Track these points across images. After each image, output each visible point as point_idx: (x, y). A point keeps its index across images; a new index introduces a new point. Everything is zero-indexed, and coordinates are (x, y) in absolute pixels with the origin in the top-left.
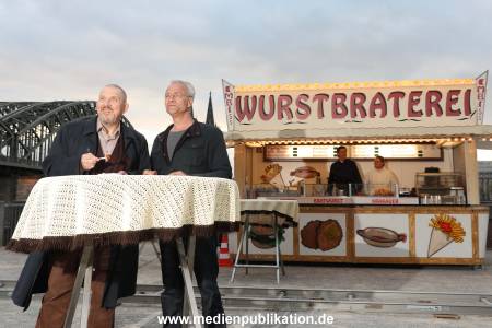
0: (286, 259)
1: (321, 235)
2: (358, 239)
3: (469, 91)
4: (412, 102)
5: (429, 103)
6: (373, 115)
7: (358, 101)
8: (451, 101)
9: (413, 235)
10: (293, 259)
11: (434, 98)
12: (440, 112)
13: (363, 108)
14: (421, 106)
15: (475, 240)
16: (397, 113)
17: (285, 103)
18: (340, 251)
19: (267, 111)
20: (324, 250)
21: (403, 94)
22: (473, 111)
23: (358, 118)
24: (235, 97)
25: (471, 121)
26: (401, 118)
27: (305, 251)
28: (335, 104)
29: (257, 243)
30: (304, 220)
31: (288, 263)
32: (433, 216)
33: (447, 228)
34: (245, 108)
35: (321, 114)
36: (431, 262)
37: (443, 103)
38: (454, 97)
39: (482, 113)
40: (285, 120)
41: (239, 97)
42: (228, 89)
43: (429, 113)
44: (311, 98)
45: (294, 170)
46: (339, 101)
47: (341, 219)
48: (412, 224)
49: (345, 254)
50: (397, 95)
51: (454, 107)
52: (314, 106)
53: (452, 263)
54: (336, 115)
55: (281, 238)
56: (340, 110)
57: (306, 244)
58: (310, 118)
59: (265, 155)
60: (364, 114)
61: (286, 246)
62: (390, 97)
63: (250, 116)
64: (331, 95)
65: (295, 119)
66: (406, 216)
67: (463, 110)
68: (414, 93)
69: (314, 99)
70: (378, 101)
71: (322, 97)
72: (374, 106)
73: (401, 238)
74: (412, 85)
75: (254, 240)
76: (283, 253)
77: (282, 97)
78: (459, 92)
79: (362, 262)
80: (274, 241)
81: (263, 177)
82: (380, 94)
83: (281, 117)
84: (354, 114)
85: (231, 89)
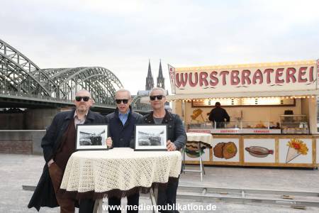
0: (206, 163)
1: (225, 151)
2: (246, 154)
3: (312, 68)
4: (278, 75)
5: (288, 75)
6: (255, 82)
7: (246, 74)
8: (301, 74)
9: (277, 151)
10: (209, 163)
11: (291, 72)
12: (294, 80)
13: (249, 79)
15: (314, 153)
16: (269, 81)
17: (203, 76)
18: (236, 159)
19: (194, 81)
20: (226, 158)
21: (273, 70)
22: (314, 79)
23: (246, 84)
24: (176, 73)
25: (313, 86)
26: (271, 84)
27: (216, 160)
28: (232, 77)
29: (189, 154)
30: (214, 142)
31: (205, 165)
32: (289, 140)
33: (297, 147)
34: (181, 79)
35: (224, 83)
36: (288, 166)
37: (296, 75)
38: (303, 71)
40: (204, 86)
41: (178, 74)
42: (171, 69)
43: (288, 81)
44: (218, 74)
47: (236, 141)
48: (277, 145)
49: (238, 161)
50: (269, 71)
51: (303, 77)
52: (220, 78)
54: (233, 83)
55: (202, 152)
56: (235, 80)
57: (217, 156)
58: (218, 85)
59: (192, 104)
60: (249, 82)
61: (205, 156)
62: (265, 72)
63: (184, 84)
64: (230, 71)
65: (209, 86)
66: (274, 140)
67: (308, 79)
68: (279, 70)
69: (220, 74)
70: (258, 75)
71: (224, 73)
72: (255, 77)
73: (271, 152)
74: (278, 65)
75: (187, 152)
76: (203, 160)
77: (202, 73)
78: (306, 68)
79: (248, 165)
80: (198, 153)
81: (192, 116)
82: (259, 70)
83: (201, 84)
84: (244, 83)
85: (173, 69)
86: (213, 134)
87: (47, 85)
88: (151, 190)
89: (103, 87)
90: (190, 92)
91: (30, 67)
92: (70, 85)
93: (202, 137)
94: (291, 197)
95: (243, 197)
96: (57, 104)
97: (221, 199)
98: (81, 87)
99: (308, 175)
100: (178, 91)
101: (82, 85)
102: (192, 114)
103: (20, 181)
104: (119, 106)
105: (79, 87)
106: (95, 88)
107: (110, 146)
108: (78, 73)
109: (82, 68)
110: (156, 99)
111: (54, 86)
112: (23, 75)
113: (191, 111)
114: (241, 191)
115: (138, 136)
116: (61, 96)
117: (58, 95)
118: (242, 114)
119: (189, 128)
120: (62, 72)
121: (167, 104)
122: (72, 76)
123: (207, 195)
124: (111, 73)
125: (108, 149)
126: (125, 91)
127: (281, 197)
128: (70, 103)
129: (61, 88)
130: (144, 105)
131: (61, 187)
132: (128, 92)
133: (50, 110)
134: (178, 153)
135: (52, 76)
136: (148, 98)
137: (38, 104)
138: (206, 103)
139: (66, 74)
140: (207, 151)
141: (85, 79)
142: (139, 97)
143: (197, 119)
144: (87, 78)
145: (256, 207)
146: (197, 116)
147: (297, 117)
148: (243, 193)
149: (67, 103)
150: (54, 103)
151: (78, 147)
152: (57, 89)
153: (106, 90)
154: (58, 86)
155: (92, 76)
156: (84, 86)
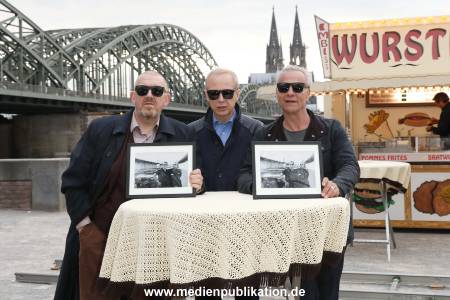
0: (398, 225)
1: (436, 199)
10: (405, 225)
17: (391, 41)
19: (370, 51)
20: (441, 215)
24: (332, 35)
27: (419, 217)
29: (361, 207)
30: (416, 180)
31: (396, 230)
34: (341, 47)
35: (437, 54)
40: (392, 61)
41: (336, 36)
42: (321, 27)
44: (423, 35)
45: (403, 117)
52: (427, 44)
55: (390, 201)
57: (420, 208)
58: (422, 58)
59: (367, 100)
61: (397, 210)
63: (350, 59)
64: (448, 29)
65: (404, 60)
69: (428, 36)
75: (357, 202)
76: (393, 218)
77: (387, 34)
80: (382, 204)
81: (366, 126)
83: (386, 58)
85: (326, 27)
86: (411, 163)
87: (57, 65)
88: (288, 281)
90: (362, 74)
91: (20, 27)
92: (106, 63)
93: (389, 170)
97: (431, 298)
98: (129, 67)
100: (337, 72)
101: (131, 64)
102: (367, 122)
103: (9, 265)
104: (214, 104)
105: (126, 69)
107: (199, 187)
108: (122, 38)
109: (130, 28)
110: (291, 91)
111: (73, 67)
112: (7, 43)
113: (364, 116)
115: (259, 166)
117: (81, 84)
119: (360, 151)
120: (89, 36)
121: (313, 100)
122: (109, 46)
123: (402, 291)
124: (191, 36)
125: (195, 193)
126: (226, 72)
128: (107, 102)
129: (87, 70)
130: (263, 105)
131: (102, 275)
132: (233, 75)
133: (65, 117)
134: (344, 203)
135: (67, 45)
136: (273, 89)
137: (39, 104)
138: (397, 97)
139: (99, 39)
140: (398, 198)
141: (137, 51)
142: (253, 87)
143: (377, 131)
144: (142, 49)
146: (377, 124)
149: (101, 101)
150: (72, 103)
151: (133, 190)
152: (78, 73)
153: (182, 74)
154: (81, 67)
155: (151, 44)
156: (136, 66)
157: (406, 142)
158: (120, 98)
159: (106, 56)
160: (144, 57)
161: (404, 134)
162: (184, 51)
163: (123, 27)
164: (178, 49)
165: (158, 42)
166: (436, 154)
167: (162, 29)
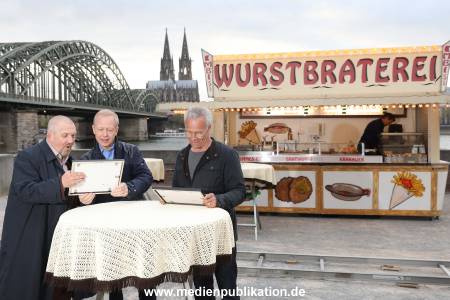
0: (263, 210)
1: (292, 190)
2: (327, 194)
3: (435, 57)
4: (380, 69)
5: (396, 69)
6: (342, 80)
7: (328, 68)
8: (417, 67)
9: (376, 191)
10: (269, 210)
11: (400, 65)
12: (406, 78)
13: (333, 75)
14: (388, 72)
15: (434, 195)
16: (365, 78)
17: (260, 70)
18: (310, 204)
19: (244, 78)
20: (295, 202)
21: (372, 61)
22: (437, 76)
23: (329, 84)
24: (215, 64)
25: (434, 87)
26: (368, 83)
28: (307, 71)
31: (261, 214)
32: (395, 173)
33: (408, 184)
34: (223, 74)
35: (294, 81)
36: (392, 214)
37: (409, 69)
38: (420, 63)
39: (446, 78)
40: (260, 86)
41: (218, 66)
42: (207, 58)
43: (396, 79)
44: (284, 66)
45: (267, 126)
46: (310, 68)
47: (311, 175)
48: (376, 180)
49: (314, 206)
50: (366, 62)
51: (420, 73)
52: (287, 73)
53: (411, 215)
54: (308, 81)
55: (257, 192)
56: (311, 77)
57: (279, 198)
58: (283, 83)
59: (241, 114)
60: (334, 80)
61: (262, 199)
62: (358, 64)
63: (228, 81)
64: (303, 62)
65: (269, 85)
66: (371, 173)
67: (428, 76)
68: (382, 60)
69: (287, 67)
70: (347, 68)
71: (294, 64)
72: (343, 72)
73: (366, 192)
74: (381, 52)
76: (259, 205)
77: (257, 65)
78: (426, 58)
79: (329, 213)
80: (250, 194)
81: (239, 133)
82: (349, 60)
83: (256, 83)
84: (324, 81)
85: (210, 58)
89: (89, 75)
92: (32, 71)
93: (258, 171)
94: (396, 267)
95: (323, 269)
96: (12, 103)
97: (287, 272)
98: (51, 75)
99: (423, 228)
100: (218, 93)
101: (53, 72)
102: (241, 129)
105: (48, 75)
106: (75, 76)
108: (45, 51)
109: (52, 43)
111: (6, 73)
114: (318, 259)
116: (18, 90)
117: (12, 87)
118: (320, 130)
120: (18, 49)
122: (36, 57)
124: (106, 54)
127: (381, 268)
128: (33, 102)
129: (17, 76)
135: (1, 56)
138: (263, 112)
139: (26, 52)
140: (264, 193)
141: (58, 61)
143: (248, 137)
144: (62, 59)
145: (342, 284)
146: (248, 132)
147: (408, 136)
148: (322, 261)
149: (28, 102)
150: (5, 102)
152: (10, 79)
153: (94, 81)
154: (12, 74)
155: (69, 56)
156: (57, 73)
157: (269, 147)
158: (44, 99)
159: (32, 65)
160: (63, 66)
161: (268, 139)
162: (96, 62)
163: (46, 43)
164: (91, 61)
165: (75, 54)
166: (292, 156)
167: (78, 44)
